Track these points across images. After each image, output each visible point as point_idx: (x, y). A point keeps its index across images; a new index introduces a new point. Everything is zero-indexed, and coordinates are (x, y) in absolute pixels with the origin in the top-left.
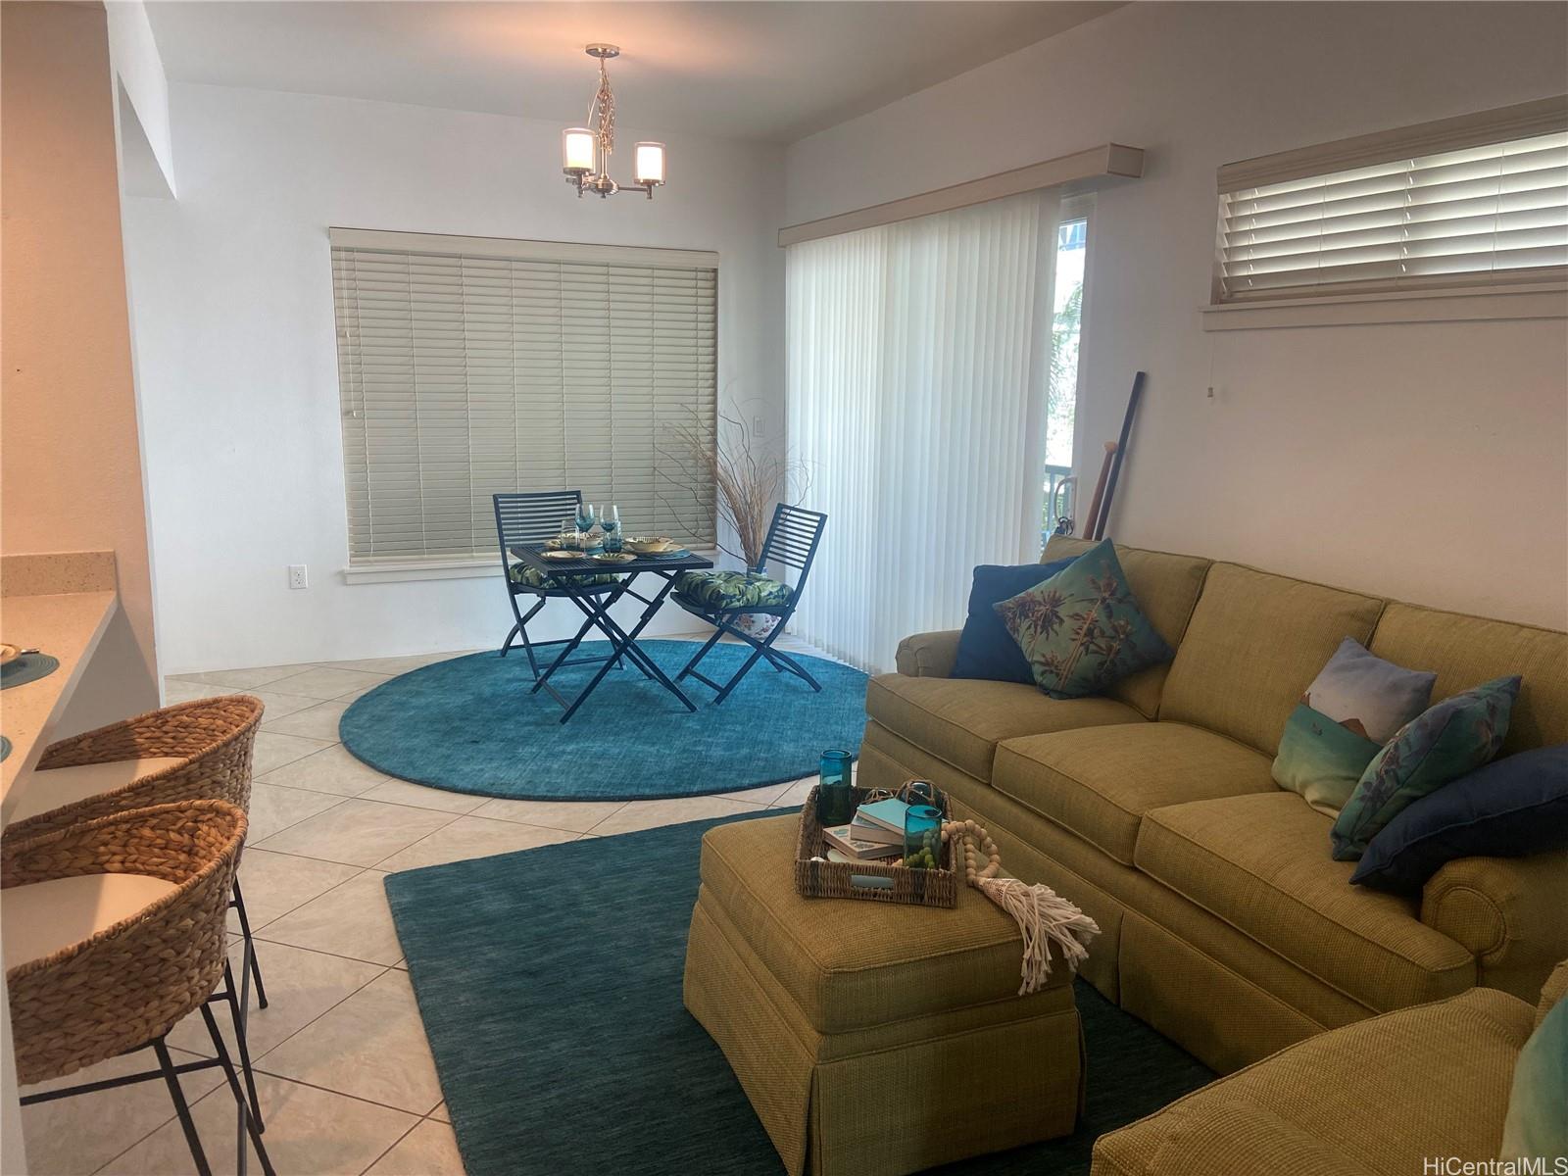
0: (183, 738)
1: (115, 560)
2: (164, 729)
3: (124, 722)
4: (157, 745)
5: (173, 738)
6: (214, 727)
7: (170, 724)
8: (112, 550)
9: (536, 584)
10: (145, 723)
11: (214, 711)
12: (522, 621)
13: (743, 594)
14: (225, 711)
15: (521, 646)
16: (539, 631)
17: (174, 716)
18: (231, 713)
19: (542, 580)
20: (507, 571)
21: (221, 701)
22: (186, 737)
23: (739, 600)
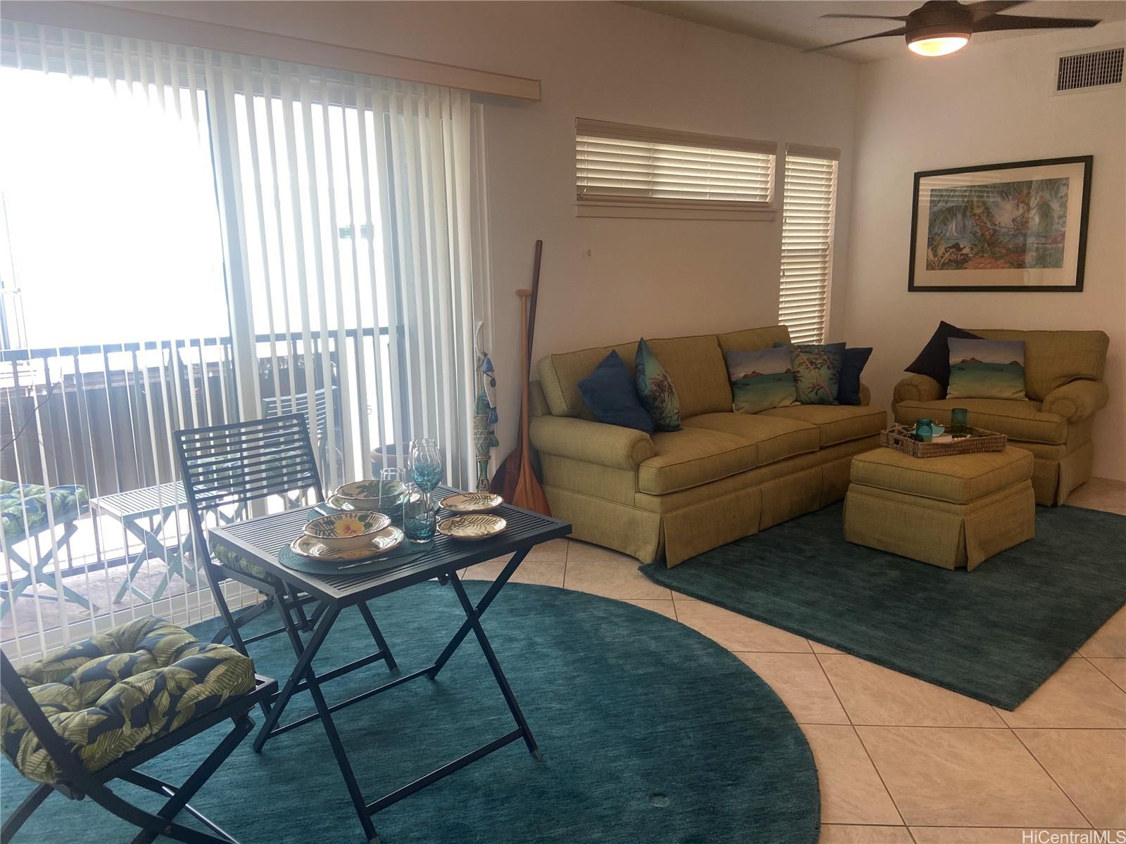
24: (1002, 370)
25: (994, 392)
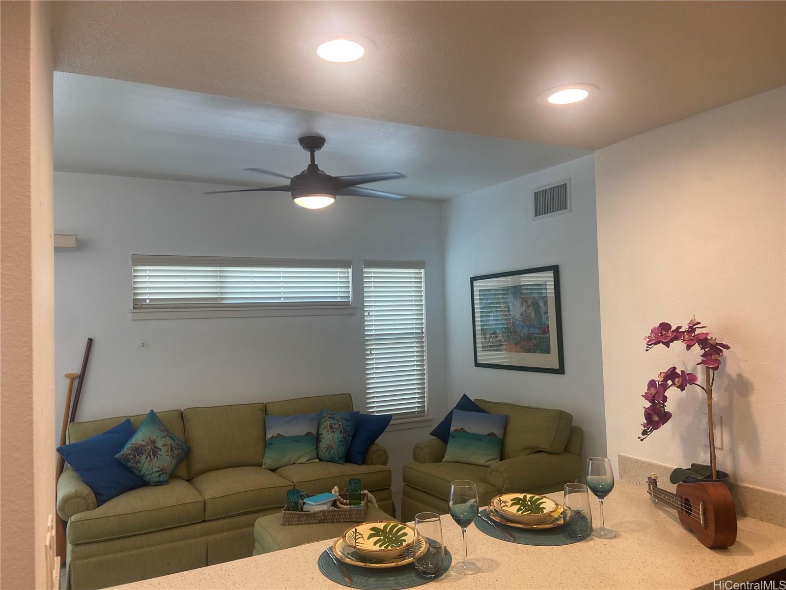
24: (480, 440)
25: (473, 459)
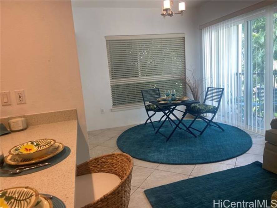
0: (104, 166)
1: (76, 112)
2: (98, 163)
3: (86, 162)
4: (96, 168)
5: (101, 166)
6: (113, 162)
7: (100, 162)
8: (75, 109)
9: (154, 109)
10: (93, 162)
11: (112, 157)
12: (150, 118)
13: (205, 109)
14: (116, 158)
15: (150, 123)
16: (154, 119)
17: (101, 159)
18: (119, 158)
19: (155, 108)
20: (145, 107)
21: (115, 154)
22: (105, 166)
23: (205, 110)
